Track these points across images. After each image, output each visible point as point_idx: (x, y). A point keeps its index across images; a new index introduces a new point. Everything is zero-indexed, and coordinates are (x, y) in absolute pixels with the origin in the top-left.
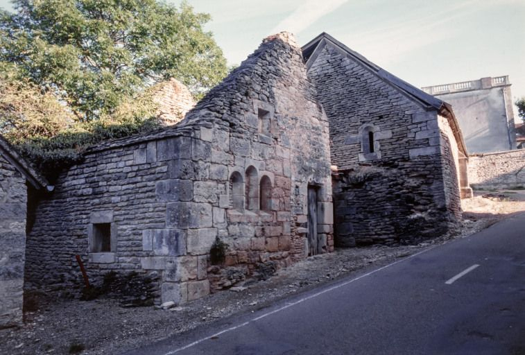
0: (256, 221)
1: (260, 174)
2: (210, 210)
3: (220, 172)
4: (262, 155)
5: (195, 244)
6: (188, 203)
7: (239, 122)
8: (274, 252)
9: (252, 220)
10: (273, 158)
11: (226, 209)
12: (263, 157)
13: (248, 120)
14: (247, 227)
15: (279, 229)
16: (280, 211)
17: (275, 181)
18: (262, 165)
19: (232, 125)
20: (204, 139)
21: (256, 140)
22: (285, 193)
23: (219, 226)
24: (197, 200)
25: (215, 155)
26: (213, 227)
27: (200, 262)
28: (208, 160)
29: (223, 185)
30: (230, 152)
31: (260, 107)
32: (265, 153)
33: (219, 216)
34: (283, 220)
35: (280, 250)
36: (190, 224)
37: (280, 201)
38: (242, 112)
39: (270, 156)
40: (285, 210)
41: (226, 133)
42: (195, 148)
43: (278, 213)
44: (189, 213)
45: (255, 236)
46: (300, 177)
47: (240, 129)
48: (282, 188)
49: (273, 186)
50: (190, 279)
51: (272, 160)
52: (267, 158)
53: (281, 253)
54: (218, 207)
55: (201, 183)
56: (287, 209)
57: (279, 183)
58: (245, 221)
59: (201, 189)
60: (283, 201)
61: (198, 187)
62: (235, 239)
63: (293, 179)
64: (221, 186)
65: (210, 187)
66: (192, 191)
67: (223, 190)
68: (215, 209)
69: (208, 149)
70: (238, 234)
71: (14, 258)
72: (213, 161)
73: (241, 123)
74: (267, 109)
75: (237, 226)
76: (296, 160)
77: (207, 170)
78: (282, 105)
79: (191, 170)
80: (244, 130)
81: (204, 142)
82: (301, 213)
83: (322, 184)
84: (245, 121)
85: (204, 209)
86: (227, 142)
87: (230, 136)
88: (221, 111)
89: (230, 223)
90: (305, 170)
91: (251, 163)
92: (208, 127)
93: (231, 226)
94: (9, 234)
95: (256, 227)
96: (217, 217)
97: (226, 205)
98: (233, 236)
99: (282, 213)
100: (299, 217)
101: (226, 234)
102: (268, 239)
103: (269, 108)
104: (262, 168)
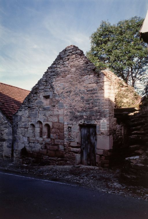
0: (42, 142)
1: (44, 123)
2: (22, 137)
3: (26, 125)
4: (45, 115)
5: (18, 147)
6: (15, 135)
7: (32, 105)
8: (52, 157)
9: (40, 142)
10: (51, 115)
11: (28, 137)
12: (45, 116)
13: (37, 103)
14: (37, 144)
15: (56, 147)
16: (56, 139)
17: (53, 126)
18: (45, 119)
19: (29, 107)
20: (19, 115)
21: (41, 110)
22: (60, 131)
23: (25, 143)
24: (18, 134)
25: (23, 119)
26: (23, 143)
27: (19, 153)
28: (21, 121)
29: (27, 129)
30: (29, 117)
31: (44, 95)
32: (46, 114)
33: (26, 139)
34: (58, 143)
35: (56, 157)
36: (16, 141)
37: (57, 135)
38: (34, 101)
39: (50, 115)
40: (60, 139)
41: (27, 111)
42: (17, 118)
43: (55, 140)
44: (16, 138)
45: (42, 148)
46: (71, 122)
47: (33, 108)
48: (58, 128)
49: (51, 128)
50: (16, 157)
51: (51, 116)
52: (48, 116)
53: (56, 158)
54: (25, 136)
55: (19, 129)
56: (61, 138)
57: (55, 126)
58: (36, 142)
59: (19, 131)
60: (58, 134)
61: (18, 130)
62: (32, 148)
63: (66, 123)
64: (26, 129)
65: (22, 130)
66: (17, 131)
67: (27, 131)
68: (24, 137)
69: (21, 118)
70: (34, 147)
71: (10, 144)
72: (23, 121)
73: (33, 106)
74: (48, 95)
75: (32, 143)
76: (69, 114)
77: (21, 125)
78: (58, 89)
79: (16, 125)
80: (34, 108)
81: (20, 116)
82: (73, 141)
83: (96, 124)
84: (35, 104)
85: (20, 137)
86: (28, 114)
87: (29, 112)
88: (25, 104)
89: (29, 142)
90: (76, 118)
91: (39, 119)
92: (21, 111)
93: (30, 144)
94: (9, 139)
95: (42, 145)
96: (25, 140)
97: (28, 136)
98: (31, 147)
99: (58, 140)
100: (71, 143)
101: (28, 146)
102: (49, 151)
103: (50, 93)
104: (45, 121)
